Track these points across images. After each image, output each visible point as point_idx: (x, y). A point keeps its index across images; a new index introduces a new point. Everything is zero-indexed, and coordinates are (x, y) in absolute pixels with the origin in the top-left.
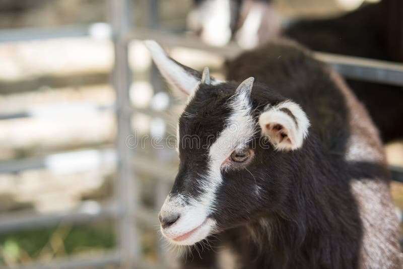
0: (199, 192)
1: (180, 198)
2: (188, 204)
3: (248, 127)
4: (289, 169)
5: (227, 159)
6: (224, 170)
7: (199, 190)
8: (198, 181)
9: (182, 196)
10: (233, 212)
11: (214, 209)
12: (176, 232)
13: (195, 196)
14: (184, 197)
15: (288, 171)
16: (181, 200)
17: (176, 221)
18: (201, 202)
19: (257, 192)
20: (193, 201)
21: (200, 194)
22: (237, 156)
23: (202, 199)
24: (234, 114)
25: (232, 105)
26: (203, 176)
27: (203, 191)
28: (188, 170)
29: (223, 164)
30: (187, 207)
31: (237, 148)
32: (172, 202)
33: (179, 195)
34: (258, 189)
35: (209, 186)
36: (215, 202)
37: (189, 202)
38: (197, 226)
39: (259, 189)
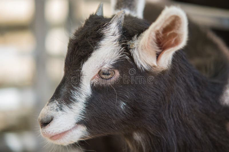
0: (71, 100)
1: (55, 104)
2: (61, 110)
3: (114, 51)
4: (155, 93)
5: (95, 76)
6: (93, 85)
7: (72, 98)
8: (72, 91)
9: (57, 102)
10: (100, 121)
11: (83, 116)
12: (49, 132)
13: (68, 103)
14: (59, 103)
15: (155, 94)
16: (55, 105)
17: (50, 122)
18: (72, 110)
19: (122, 107)
20: (66, 108)
21: (72, 102)
22: (104, 74)
23: (73, 107)
24: (105, 39)
25: (105, 31)
26: (76, 88)
27: (74, 100)
28: (66, 82)
29: (92, 79)
30: (60, 112)
31: (103, 67)
32: (49, 106)
33: (55, 101)
34: (122, 105)
35: (80, 96)
36: (84, 111)
37: (63, 108)
38: (67, 130)
39: (124, 105)
